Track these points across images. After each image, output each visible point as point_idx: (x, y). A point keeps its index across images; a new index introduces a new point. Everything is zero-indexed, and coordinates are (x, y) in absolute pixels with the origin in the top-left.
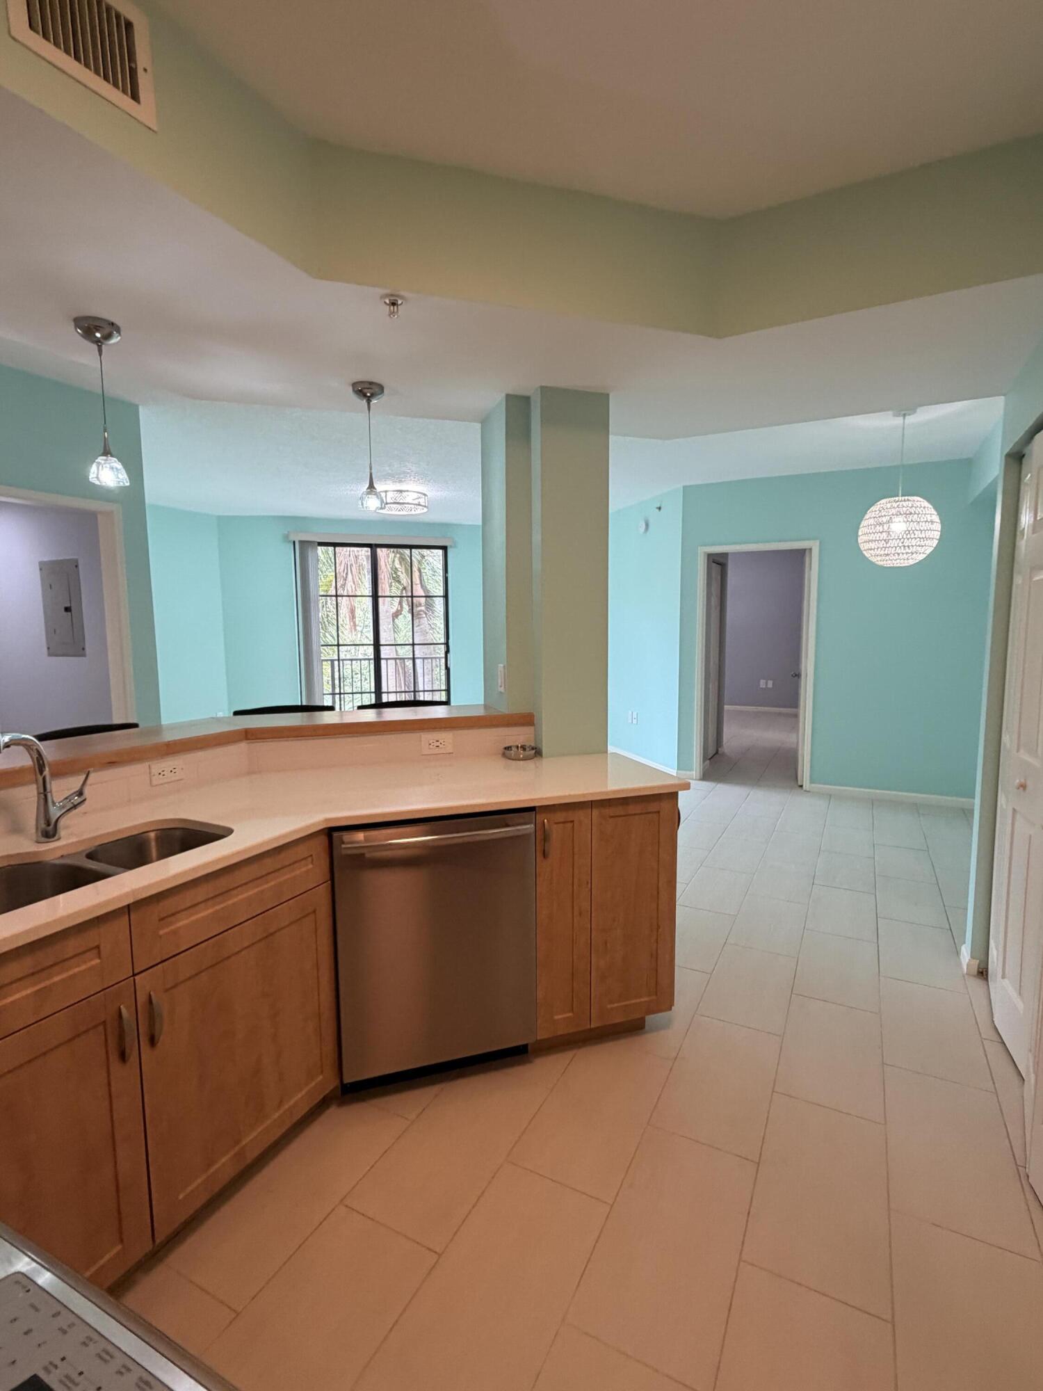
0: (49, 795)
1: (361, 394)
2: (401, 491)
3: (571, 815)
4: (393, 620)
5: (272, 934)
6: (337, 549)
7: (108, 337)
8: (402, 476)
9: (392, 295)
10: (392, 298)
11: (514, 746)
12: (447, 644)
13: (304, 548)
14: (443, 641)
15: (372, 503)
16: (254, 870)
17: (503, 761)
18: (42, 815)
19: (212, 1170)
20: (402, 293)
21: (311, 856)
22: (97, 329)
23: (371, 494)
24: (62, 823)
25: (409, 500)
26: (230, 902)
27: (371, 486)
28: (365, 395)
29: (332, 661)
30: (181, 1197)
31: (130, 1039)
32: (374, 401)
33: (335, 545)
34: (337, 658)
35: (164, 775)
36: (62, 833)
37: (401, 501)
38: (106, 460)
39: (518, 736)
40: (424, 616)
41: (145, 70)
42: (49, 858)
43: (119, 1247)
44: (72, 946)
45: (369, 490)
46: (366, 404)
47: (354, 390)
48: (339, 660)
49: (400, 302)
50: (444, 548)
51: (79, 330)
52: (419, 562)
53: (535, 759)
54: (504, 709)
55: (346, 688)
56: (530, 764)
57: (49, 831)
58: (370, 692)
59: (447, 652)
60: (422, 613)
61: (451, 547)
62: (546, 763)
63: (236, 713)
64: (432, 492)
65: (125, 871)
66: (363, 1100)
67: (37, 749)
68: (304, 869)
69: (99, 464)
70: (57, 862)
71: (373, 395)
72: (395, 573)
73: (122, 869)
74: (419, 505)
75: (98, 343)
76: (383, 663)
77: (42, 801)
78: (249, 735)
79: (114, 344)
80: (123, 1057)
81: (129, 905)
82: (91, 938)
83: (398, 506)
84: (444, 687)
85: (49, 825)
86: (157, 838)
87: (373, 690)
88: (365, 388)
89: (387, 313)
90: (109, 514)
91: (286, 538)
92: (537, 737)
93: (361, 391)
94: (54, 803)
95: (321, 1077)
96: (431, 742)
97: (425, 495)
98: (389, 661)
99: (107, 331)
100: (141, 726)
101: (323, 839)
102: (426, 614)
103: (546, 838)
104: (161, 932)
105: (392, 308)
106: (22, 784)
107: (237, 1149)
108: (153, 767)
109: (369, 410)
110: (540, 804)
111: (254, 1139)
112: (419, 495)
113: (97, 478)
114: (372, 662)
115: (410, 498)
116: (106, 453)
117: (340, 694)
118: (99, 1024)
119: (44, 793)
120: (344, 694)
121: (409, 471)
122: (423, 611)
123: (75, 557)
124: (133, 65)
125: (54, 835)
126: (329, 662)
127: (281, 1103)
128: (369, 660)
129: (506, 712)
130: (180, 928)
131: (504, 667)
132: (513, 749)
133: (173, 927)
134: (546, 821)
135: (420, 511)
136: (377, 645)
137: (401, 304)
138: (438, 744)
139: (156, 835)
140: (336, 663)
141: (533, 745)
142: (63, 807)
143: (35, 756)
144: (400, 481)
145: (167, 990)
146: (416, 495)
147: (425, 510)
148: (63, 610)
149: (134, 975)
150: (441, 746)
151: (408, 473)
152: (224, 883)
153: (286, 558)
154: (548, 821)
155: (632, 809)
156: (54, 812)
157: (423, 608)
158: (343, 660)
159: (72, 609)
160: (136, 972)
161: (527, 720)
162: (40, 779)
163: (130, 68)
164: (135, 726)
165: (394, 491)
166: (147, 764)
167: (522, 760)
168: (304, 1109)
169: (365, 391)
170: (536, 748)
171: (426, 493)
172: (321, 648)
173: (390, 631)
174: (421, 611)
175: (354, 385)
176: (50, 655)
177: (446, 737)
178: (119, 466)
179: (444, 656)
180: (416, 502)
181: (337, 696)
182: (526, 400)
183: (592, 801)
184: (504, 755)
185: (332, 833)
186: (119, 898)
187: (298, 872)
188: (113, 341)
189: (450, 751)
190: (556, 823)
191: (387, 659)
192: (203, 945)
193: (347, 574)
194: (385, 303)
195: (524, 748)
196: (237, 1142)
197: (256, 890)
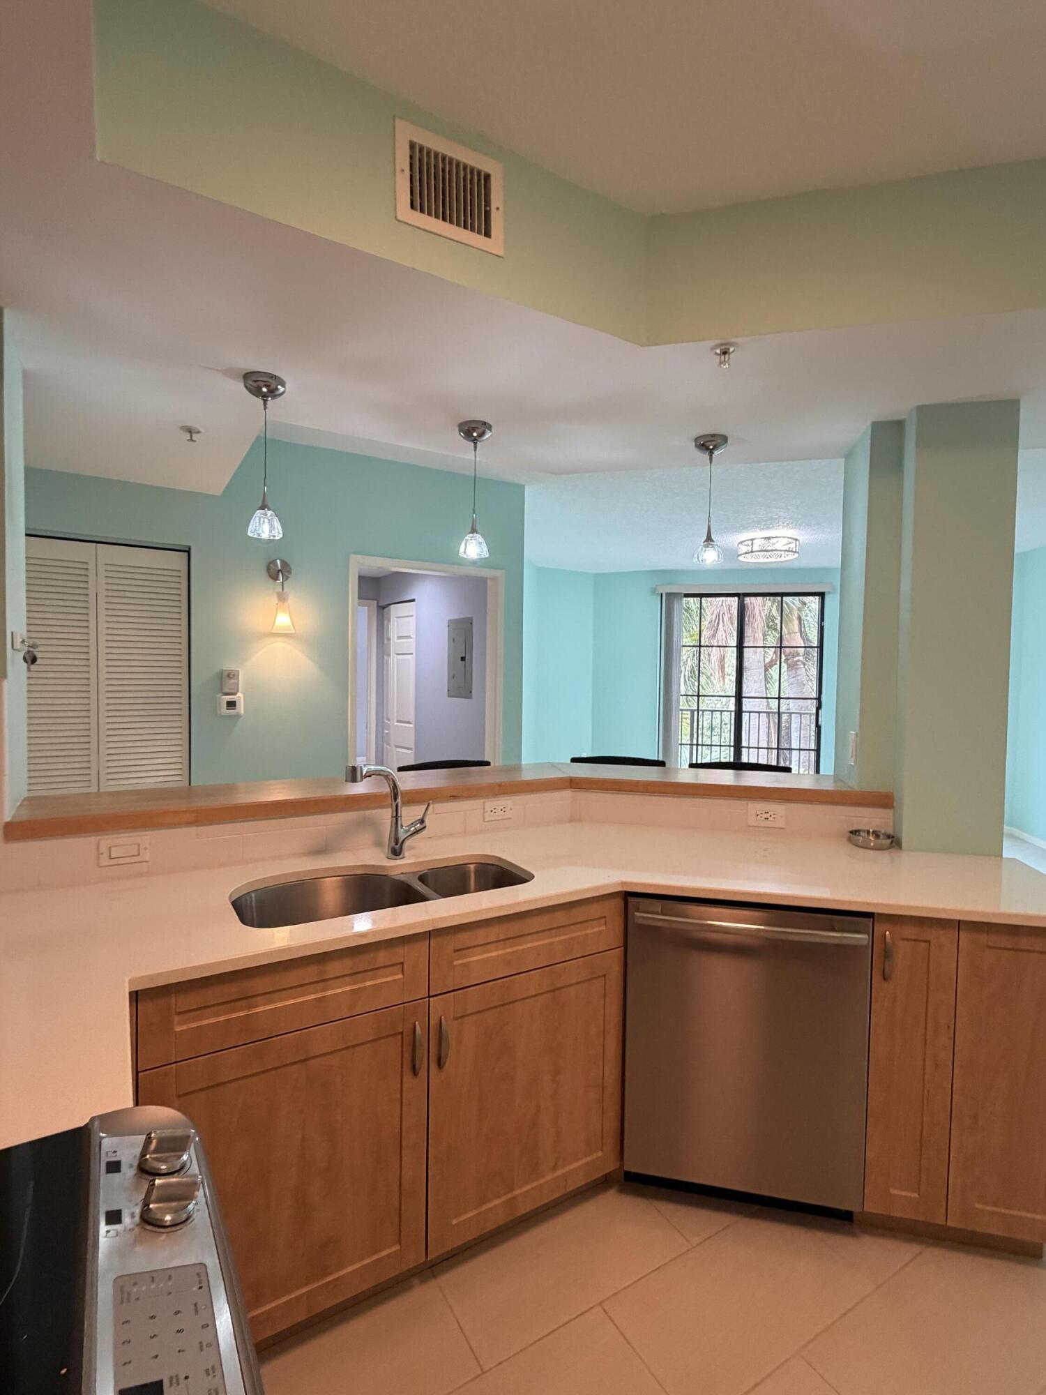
0: (399, 819)
1: (704, 448)
2: (769, 538)
3: (927, 933)
4: (766, 670)
5: (559, 989)
6: (703, 599)
7: (482, 434)
8: (769, 522)
9: (722, 344)
10: (723, 347)
11: (864, 831)
12: (819, 699)
13: (670, 600)
14: (814, 695)
15: (710, 557)
16: (545, 921)
17: (848, 848)
18: (393, 833)
19: (484, 1208)
20: (733, 340)
21: (605, 917)
22: (474, 429)
23: (707, 547)
24: (407, 844)
25: (778, 546)
26: (520, 948)
27: (709, 539)
28: (707, 448)
29: (692, 711)
30: (454, 1222)
31: (421, 1053)
32: (716, 453)
33: (701, 596)
34: (696, 708)
35: (495, 812)
36: (406, 853)
37: (769, 548)
38: (472, 537)
39: (870, 818)
40: (802, 666)
41: (498, 209)
42: (393, 873)
43: (398, 1247)
44: (382, 957)
45: (706, 543)
46: (708, 457)
47: (696, 446)
48: (698, 710)
49: (731, 349)
50: (822, 595)
51: (462, 434)
52: (799, 610)
53: (891, 850)
54: (854, 784)
55: (705, 739)
56: (884, 857)
57: (396, 852)
58: (730, 746)
59: (819, 707)
60: (799, 663)
61: (829, 593)
62: (903, 860)
63: (574, 760)
64: (803, 535)
65: (439, 898)
66: (644, 1196)
67: (392, 779)
68: (596, 929)
69: (467, 540)
70: (397, 878)
71: (715, 447)
72: (773, 621)
73: (438, 896)
74: (788, 551)
75: (475, 440)
76: (745, 717)
77: (394, 826)
78: (574, 784)
79: (487, 439)
80: (414, 1071)
81: (430, 931)
82: (400, 953)
83: (766, 553)
84: (813, 746)
85: (397, 844)
86: (477, 872)
87: (732, 744)
88: (707, 442)
89: (718, 363)
90: (495, 579)
91: (654, 591)
92: (897, 822)
93: (703, 445)
94: (402, 826)
95: (600, 1154)
96: (758, 813)
97: (796, 540)
98: (751, 714)
99: (480, 431)
100: (492, 764)
101: (619, 902)
102: (804, 664)
103: (887, 954)
104: (456, 963)
105: (723, 357)
106: (382, 807)
107: (509, 1196)
108: (486, 803)
109: (711, 462)
110: (880, 911)
111: (528, 1193)
112: (790, 540)
113: (465, 552)
114: (733, 714)
115: (780, 544)
116: (474, 531)
117: (697, 745)
118: (399, 1033)
119: (396, 817)
120: (702, 745)
121: (776, 517)
122: (801, 661)
123: (471, 616)
124: (488, 208)
125: (400, 854)
126: (689, 712)
127: (555, 1168)
128: (731, 712)
129: (857, 789)
130: (471, 962)
131: (856, 734)
132: (862, 834)
133: (465, 961)
134: (888, 933)
135: (791, 557)
136: (739, 697)
137: (733, 351)
138: (768, 816)
139: (475, 867)
140: (696, 713)
141: (891, 832)
142: (407, 831)
143: (392, 785)
144: (768, 528)
145: (456, 1019)
146: (786, 541)
147: (796, 555)
148: (460, 659)
149: (429, 997)
150: (771, 819)
151: (776, 519)
152: (516, 927)
153: (652, 611)
154: (890, 934)
155: (1024, 942)
156: (402, 834)
157: (801, 658)
158: (703, 711)
159: (466, 659)
160: (431, 994)
161: (885, 801)
162: (394, 805)
163: (486, 211)
164: (488, 764)
165: (762, 538)
166: (483, 800)
167: (873, 849)
168: (579, 1181)
169: (707, 444)
170: (893, 837)
171: (798, 538)
172: (681, 697)
173: (761, 682)
174: (799, 661)
175: (696, 440)
176: (449, 696)
177: (778, 810)
178: (482, 540)
179: (814, 711)
180: (786, 548)
181: (695, 747)
182: (899, 425)
183: (959, 921)
184: (849, 840)
185: (629, 898)
186: (423, 923)
187: (589, 931)
188: (487, 436)
189: (783, 826)
190: (903, 939)
191: (750, 712)
192: (491, 983)
193: (718, 623)
194: (716, 354)
195: (876, 834)
196: (512, 1190)
197: (546, 941)
